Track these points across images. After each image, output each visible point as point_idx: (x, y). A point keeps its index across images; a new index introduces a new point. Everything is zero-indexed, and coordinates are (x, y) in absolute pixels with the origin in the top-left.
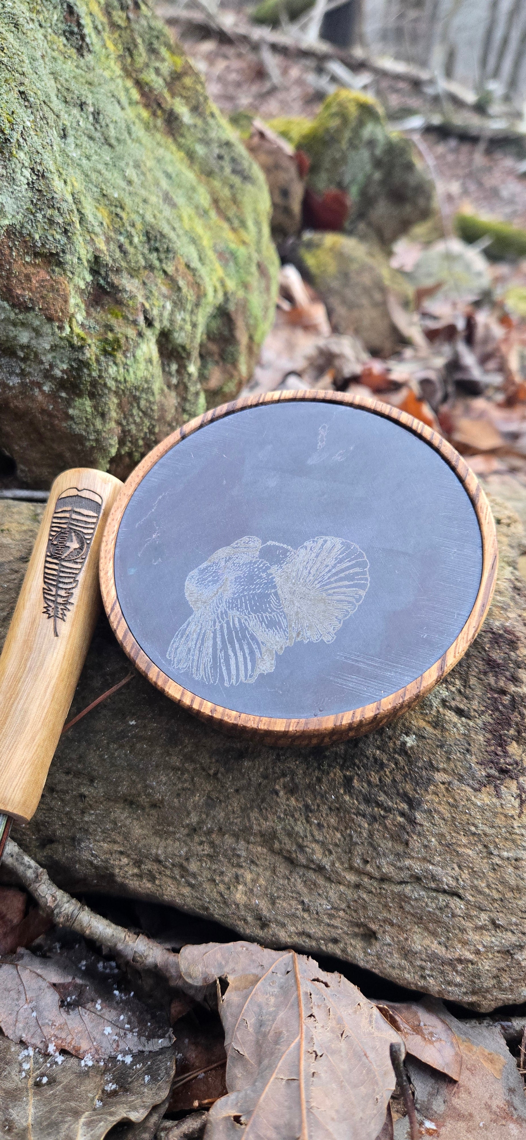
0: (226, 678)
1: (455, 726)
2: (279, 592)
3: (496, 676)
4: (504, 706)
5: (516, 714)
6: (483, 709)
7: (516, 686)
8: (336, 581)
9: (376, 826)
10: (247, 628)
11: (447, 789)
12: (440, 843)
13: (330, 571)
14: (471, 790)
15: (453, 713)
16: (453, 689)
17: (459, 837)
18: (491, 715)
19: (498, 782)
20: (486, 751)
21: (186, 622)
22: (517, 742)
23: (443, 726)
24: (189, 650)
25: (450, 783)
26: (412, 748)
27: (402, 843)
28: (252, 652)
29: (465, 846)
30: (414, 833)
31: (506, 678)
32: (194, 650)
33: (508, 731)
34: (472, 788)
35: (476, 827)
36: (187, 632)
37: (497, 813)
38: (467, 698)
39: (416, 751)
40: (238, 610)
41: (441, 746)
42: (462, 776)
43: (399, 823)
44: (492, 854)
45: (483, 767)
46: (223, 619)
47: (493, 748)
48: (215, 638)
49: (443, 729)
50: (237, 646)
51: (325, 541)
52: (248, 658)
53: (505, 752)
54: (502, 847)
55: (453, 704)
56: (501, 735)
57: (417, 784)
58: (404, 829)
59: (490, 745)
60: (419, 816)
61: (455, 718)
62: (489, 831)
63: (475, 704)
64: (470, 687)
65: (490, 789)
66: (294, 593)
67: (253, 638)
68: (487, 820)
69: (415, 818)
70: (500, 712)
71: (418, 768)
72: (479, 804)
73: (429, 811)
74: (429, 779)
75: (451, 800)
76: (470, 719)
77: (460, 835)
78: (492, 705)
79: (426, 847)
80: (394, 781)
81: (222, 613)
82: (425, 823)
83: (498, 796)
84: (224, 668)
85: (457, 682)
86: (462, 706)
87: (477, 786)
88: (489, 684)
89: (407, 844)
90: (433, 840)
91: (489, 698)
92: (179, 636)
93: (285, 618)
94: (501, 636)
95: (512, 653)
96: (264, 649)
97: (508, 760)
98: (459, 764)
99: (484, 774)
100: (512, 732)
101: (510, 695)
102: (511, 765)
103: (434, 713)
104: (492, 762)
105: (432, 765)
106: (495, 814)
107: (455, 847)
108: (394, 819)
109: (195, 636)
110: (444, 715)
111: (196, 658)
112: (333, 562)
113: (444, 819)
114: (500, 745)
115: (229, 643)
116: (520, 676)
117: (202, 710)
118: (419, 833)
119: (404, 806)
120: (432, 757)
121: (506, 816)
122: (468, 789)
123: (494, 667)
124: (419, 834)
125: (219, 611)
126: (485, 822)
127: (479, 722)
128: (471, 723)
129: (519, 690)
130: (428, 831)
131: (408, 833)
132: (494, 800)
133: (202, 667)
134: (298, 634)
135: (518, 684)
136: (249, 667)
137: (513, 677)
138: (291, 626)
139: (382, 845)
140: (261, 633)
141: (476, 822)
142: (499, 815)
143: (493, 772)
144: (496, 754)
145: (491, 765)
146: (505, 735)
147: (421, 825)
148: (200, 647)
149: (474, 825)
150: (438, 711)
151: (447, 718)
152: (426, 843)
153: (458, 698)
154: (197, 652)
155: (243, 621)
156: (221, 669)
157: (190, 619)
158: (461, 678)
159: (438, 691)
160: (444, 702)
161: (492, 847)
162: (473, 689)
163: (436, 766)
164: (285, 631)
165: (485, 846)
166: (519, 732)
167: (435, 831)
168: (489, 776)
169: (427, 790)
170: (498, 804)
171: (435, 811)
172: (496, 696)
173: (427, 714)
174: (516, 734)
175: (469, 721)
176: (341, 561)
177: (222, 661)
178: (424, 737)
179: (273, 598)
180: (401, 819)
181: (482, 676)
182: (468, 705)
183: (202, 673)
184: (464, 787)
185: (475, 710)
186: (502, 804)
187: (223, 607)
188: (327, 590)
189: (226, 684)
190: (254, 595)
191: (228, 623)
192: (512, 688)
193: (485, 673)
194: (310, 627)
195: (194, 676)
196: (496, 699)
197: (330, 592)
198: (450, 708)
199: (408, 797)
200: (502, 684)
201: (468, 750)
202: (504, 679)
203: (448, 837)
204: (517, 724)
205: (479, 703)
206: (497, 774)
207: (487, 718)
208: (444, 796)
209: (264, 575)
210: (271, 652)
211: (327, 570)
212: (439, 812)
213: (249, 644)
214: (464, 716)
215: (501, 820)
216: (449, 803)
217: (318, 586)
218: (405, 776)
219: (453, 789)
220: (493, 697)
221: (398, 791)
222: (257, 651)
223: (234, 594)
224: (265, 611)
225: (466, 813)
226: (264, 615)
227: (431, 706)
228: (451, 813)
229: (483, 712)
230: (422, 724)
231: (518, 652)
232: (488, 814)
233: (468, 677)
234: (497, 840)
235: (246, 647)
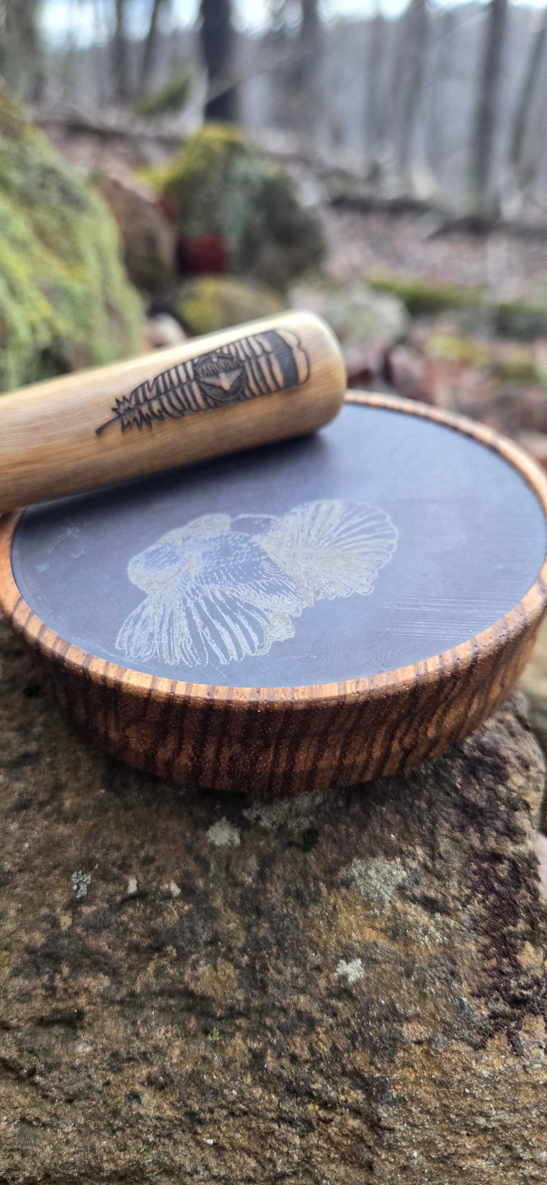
0: (221, 655)
1: (425, 932)
2: (273, 557)
3: (481, 832)
4: (501, 882)
5: (523, 891)
6: (468, 892)
7: (516, 843)
8: (349, 537)
9: (313, 1139)
10: (236, 599)
11: (427, 1053)
12: (428, 1158)
13: (336, 529)
14: (469, 1048)
15: (420, 908)
16: (414, 865)
17: (461, 1141)
18: (483, 901)
19: (513, 1024)
20: (484, 970)
21: (140, 606)
22: (533, 943)
23: (405, 934)
24: (152, 635)
25: (430, 1041)
26: (358, 983)
27: (361, 1167)
28: (252, 621)
29: (472, 1154)
30: (381, 1147)
31: (497, 831)
32: (160, 634)
33: (515, 925)
34: (470, 1044)
35: (487, 1117)
36: (143, 616)
37: (520, 1084)
38: (439, 877)
39: (365, 989)
40: (216, 583)
41: (408, 974)
42: (450, 1025)
43: (353, 1131)
44: (520, 1159)
45: (483, 1000)
46: (197, 596)
47: (494, 962)
48: (189, 616)
49: (408, 941)
50: (228, 619)
51: (319, 506)
52: (250, 630)
53: (516, 966)
54: (536, 1144)
55: (417, 892)
56: (503, 937)
57: (375, 1051)
58: (362, 1140)
59: (489, 958)
60: (384, 1112)
61: (424, 918)
62: (508, 1118)
63: (453, 887)
64: (441, 857)
65: (500, 1041)
66: (294, 555)
67: (249, 607)
68: (503, 1100)
69: (379, 1120)
70: (497, 893)
71: (373, 1020)
72: (486, 1074)
73: (401, 1100)
74: (395, 1040)
75: (436, 1074)
76: (449, 915)
77: (461, 1136)
78: (482, 882)
79: (404, 1169)
80: (334, 1049)
81: (193, 590)
82: (398, 1126)
83: (517, 1051)
84: (214, 646)
85: (420, 852)
86: (432, 894)
87: (478, 1039)
88: (472, 847)
89: (370, 1167)
90: (415, 1154)
91: (475, 873)
92: (131, 623)
93: (290, 580)
94: (479, 761)
95: (501, 788)
96: (270, 616)
97: (523, 980)
98: (441, 1002)
99: (485, 1013)
100: (522, 926)
101: (509, 860)
102: (528, 987)
103: (387, 912)
104: (498, 989)
105: (395, 1012)
106: (516, 1087)
107: (455, 1159)
108: (342, 1125)
109: (157, 619)
110: (405, 914)
111: (164, 642)
112: (338, 521)
113: (428, 1112)
114: (506, 955)
115: (214, 618)
116: (519, 823)
117: (193, 695)
118: (389, 1145)
119: (357, 1096)
120: (394, 995)
121: (534, 1086)
122: (464, 1048)
123: (474, 816)
124: (390, 1148)
125: (188, 588)
126: (501, 1104)
127: (464, 917)
128: (452, 923)
129: (522, 848)
130: (404, 1138)
131: (369, 1147)
132: (511, 1061)
133: (177, 650)
134: (317, 593)
135: (518, 838)
136: (254, 637)
137: (508, 828)
138: (302, 587)
139: (328, 1175)
140: (261, 601)
141: (485, 1108)
142: (524, 1088)
143: (502, 1007)
144: (502, 973)
145: (496, 994)
146: (511, 934)
147: (392, 1130)
148: (168, 630)
149: (482, 1114)
150: (394, 908)
151: (410, 918)
152: (403, 1161)
153: (424, 881)
154: (164, 635)
155: (227, 593)
156: (209, 647)
157: (145, 602)
158: (424, 843)
159: (390, 873)
160: (401, 889)
161: (518, 1147)
162: (446, 861)
163: (402, 1011)
164: (295, 593)
165: (508, 1148)
166: (533, 923)
167: (417, 1136)
168: (494, 1015)
169: (392, 1061)
170: (518, 1067)
171: (412, 1099)
172: (485, 865)
173: (375, 916)
174: (528, 927)
175: (447, 919)
176: (348, 518)
177: (208, 638)
178: (375, 961)
179: (266, 565)
180: (354, 1123)
181: (458, 835)
182: (443, 890)
183: (179, 656)
184: (456, 1046)
185: (454, 897)
186: (524, 1067)
187: (192, 583)
188: (341, 546)
189: (223, 662)
190: (236, 566)
191: (205, 599)
192: (511, 849)
193: (462, 829)
194: (331, 583)
195: (167, 661)
196: (487, 872)
197: (345, 547)
198: (414, 900)
199: (363, 1079)
200: (492, 843)
201: (453, 973)
202: (494, 834)
203: (441, 1145)
204: (527, 910)
205: (459, 883)
206: (508, 1009)
207: (476, 907)
208: (424, 1068)
209: (245, 545)
210: (282, 617)
211: (333, 528)
212: (418, 1101)
213: (244, 613)
214: (438, 911)
215: (527, 1096)
216: (434, 1081)
217: (326, 544)
218: (352, 1038)
219: (436, 1051)
220: (481, 869)
221: (343, 1067)
222: (260, 620)
223: (205, 568)
224: (259, 577)
225: (465, 1095)
226: (258, 582)
227: (381, 900)
228: (439, 1099)
229: (469, 899)
230: (370, 935)
231: (509, 784)
232: (503, 1089)
233: (435, 840)
234: (526, 1133)
235: (242, 619)
